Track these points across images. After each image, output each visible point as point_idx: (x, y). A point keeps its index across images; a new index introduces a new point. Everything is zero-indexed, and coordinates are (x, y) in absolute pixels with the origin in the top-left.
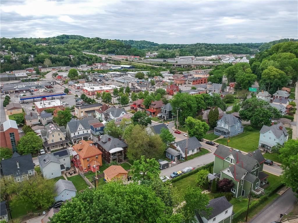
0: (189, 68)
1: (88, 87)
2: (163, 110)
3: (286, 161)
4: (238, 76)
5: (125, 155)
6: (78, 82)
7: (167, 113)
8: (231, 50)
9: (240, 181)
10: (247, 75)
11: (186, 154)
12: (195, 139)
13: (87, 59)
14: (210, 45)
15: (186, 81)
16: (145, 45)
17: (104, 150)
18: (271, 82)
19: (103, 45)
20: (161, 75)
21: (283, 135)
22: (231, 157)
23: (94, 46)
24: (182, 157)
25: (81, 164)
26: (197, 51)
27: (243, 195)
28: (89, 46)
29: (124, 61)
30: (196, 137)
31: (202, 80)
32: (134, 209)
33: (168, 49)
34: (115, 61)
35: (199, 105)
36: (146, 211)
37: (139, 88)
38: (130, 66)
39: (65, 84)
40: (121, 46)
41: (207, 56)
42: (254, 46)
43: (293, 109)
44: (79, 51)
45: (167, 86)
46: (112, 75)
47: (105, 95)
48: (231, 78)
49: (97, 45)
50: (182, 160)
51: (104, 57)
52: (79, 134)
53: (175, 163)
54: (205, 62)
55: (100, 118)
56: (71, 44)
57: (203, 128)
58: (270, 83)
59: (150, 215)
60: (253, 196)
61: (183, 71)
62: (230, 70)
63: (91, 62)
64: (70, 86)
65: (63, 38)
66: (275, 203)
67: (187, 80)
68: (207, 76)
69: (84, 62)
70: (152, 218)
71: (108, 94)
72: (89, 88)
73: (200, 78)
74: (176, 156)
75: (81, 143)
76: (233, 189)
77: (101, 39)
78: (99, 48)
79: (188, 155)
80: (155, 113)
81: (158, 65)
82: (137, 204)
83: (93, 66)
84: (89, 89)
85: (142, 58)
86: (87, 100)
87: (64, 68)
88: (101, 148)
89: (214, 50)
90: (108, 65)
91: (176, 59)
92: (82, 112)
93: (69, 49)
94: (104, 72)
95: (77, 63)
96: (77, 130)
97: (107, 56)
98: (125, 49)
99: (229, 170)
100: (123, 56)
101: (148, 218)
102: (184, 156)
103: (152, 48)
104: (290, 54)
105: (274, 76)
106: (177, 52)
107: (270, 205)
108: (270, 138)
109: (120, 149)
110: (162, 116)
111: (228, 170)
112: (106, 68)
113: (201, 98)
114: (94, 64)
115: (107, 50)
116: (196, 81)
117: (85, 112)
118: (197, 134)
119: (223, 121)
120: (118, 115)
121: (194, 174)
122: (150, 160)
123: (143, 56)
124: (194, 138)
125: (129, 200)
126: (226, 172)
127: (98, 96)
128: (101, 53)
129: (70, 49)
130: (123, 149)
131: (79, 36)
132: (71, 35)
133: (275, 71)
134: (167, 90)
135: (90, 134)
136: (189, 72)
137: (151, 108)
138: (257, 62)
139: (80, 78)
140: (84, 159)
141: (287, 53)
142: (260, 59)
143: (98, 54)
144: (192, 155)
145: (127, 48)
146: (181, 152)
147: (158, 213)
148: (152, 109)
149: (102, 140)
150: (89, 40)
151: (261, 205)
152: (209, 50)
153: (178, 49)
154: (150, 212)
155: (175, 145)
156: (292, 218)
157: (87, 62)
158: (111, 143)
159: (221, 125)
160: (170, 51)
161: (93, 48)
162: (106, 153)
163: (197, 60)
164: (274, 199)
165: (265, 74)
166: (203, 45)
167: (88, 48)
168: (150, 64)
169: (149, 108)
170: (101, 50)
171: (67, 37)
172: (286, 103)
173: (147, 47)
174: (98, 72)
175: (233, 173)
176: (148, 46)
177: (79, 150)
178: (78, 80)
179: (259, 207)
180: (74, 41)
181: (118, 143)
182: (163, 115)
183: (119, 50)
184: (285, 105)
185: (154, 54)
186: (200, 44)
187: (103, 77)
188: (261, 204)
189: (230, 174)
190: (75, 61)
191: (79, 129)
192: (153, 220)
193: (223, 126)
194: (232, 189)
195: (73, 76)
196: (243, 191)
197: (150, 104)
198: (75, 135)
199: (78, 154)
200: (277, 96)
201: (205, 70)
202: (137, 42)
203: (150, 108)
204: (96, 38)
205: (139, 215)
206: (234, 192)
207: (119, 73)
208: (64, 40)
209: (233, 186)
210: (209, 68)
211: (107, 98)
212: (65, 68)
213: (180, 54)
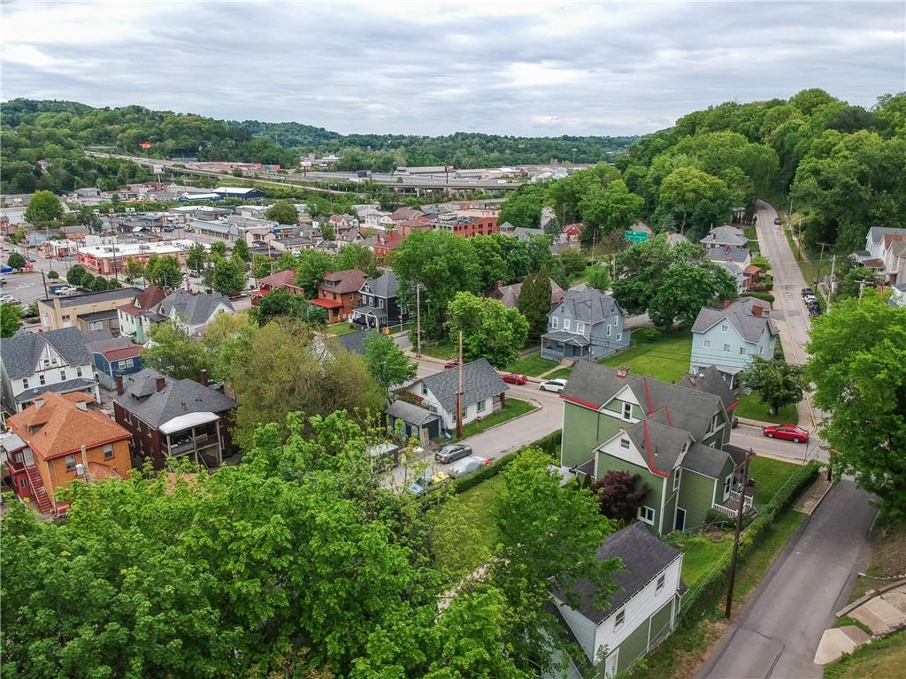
0: (439, 195)
1: (95, 248)
2: (368, 296)
3: (839, 373)
4: (589, 204)
5: (228, 438)
6: (63, 237)
7: (381, 306)
8: (556, 153)
9: (671, 475)
10: (616, 196)
11: (457, 419)
12: (486, 369)
13: (100, 169)
14: (496, 138)
15: (434, 227)
16: (297, 137)
17: (139, 429)
18: (688, 210)
19: (153, 130)
20: (353, 213)
21: (766, 334)
22: (628, 396)
23: (123, 131)
24: (443, 430)
25: (41, 484)
26: (458, 153)
27: (679, 526)
28: (107, 133)
29: (229, 177)
30: (488, 360)
31: (481, 226)
32: (234, 598)
33: (369, 147)
34: (197, 176)
35: (488, 268)
36: (308, 601)
37: (280, 246)
38: (248, 190)
39: (15, 243)
40: (217, 134)
41: (486, 166)
42: (616, 143)
43: (764, 279)
44: (72, 148)
45: (374, 238)
46: (188, 216)
47: (157, 265)
48: (567, 213)
49: (134, 131)
50: (446, 438)
51: (158, 167)
52: (43, 382)
53: (420, 450)
54: (485, 182)
55: (135, 334)
56: (45, 126)
57: (510, 325)
58: (687, 213)
59: (332, 619)
60: (719, 525)
61: (423, 204)
62: (563, 186)
63: (113, 179)
64: (30, 251)
65: (16, 109)
66: (805, 542)
67: (437, 225)
68: (494, 214)
69: (89, 180)
70: (341, 639)
71: (166, 262)
72: (102, 250)
73: (476, 219)
74: (424, 426)
75: (42, 403)
76: (644, 510)
77: (148, 111)
78: (143, 139)
79: (465, 421)
80: (341, 310)
81: (342, 189)
82: (254, 569)
83: (122, 194)
84: (100, 254)
85: (291, 172)
86: (92, 284)
87: (15, 200)
88: (130, 423)
89: (507, 151)
90: (174, 188)
91: (396, 172)
92: (68, 317)
93: (35, 142)
94: (156, 207)
95: (63, 183)
96: (37, 369)
97: (170, 164)
98: (231, 142)
99: (626, 437)
100: (226, 163)
101: (322, 642)
102: (452, 425)
103: (320, 143)
104: (732, 134)
105: (694, 191)
106: (399, 155)
107: (789, 551)
108: (726, 347)
109: (210, 417)
110: (363, 316)
111: (623, 441)
112: (164, 199)
113: (494, 249)
114: (124, 188)
115: (170, 144)
116: (463, 228)
117: (78, 316)
118: (491, 350)
119: (567, 311)
120: (201, 317)
121: (493, 476)
122: (323, 420)
123: (292, 165)
124: (482, 363)
125: (205, 553)
126: (614, 448)
127: (134, 270)
128: (150, 153)
129: (40, 141)
130: (217, 417)
131: (73, 103)
132: (46, 101)
133: (697, 177)
134: (376, 249)
135: (89, 383)
136: (440, 205)
137: (325, 295)
138: (637, 167)
139: (69, 223)
140: (49, 460)
141: (723, 134)
142: (646, 159)
143: (139, 156)
144: (478, 420)
145: (236, 141)
146: (441, 411)
147: (375, 603)
148: (330, 297)
149: (130, 391)
150: (107, 114)
151: (759, 553)
152: (492, 151)
153: (402, 148)
154: (332, 601)
155: (418, 391)
156: (890, 586)
157: (99, 180)
158: (166, 396)
159: (562, 325)
160: (378, 153)
161: (121, 140)
162: (150, 435)
163: (459, 177)
164: (795, 527)
165: (670, 187)
166: (474, 138)
167: (104, 138)
168: (317, 185)
169: (317, 297)
170: (149, 146)
171: (32, 106)
172: (743, 260)
173: (305, 142)
174: (138, 208)
175: (643, 447)
176: (305, 138)
177: (32, 427)
178: (62, 228)
179: (754, 561)
180: (53, 117)
181: (197, 397)
182: (367, 315)
183: (209, 145)
184: (742, 266)
185: (325, 159)
186: (464, 136)
187: (156, 220)
188: (758, 547)
189: (633, 456)
190: (57, 176)
191: (42, 363)
192: (347, 650)
193: (567, 327)
194: (640, 509)
195: (44, 217)
196: (681, 514)
197: (321, 281)
198: (26, 386)
199: (27, 447)
200: (713, 246)
201: (487, 201)
202: (269, 127)
203: (320, 295)
204: (130, 107)
205: (270, 634)
206: (650, 518)
207: (211, 209)
208: (18, 114)
209: (647, 496)
210: (496, 197)
211: (166, 275)
212: (20, 200)
213: (407, 161)
